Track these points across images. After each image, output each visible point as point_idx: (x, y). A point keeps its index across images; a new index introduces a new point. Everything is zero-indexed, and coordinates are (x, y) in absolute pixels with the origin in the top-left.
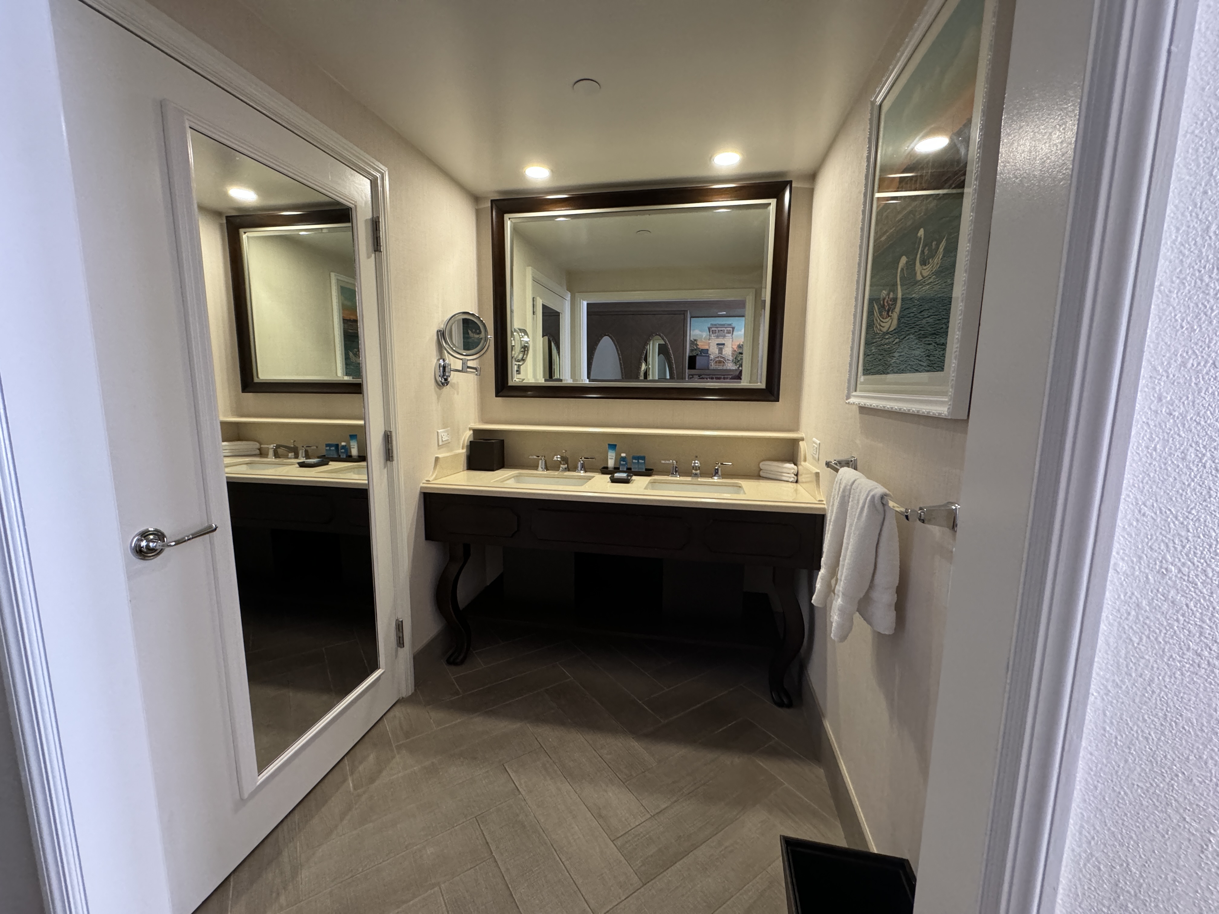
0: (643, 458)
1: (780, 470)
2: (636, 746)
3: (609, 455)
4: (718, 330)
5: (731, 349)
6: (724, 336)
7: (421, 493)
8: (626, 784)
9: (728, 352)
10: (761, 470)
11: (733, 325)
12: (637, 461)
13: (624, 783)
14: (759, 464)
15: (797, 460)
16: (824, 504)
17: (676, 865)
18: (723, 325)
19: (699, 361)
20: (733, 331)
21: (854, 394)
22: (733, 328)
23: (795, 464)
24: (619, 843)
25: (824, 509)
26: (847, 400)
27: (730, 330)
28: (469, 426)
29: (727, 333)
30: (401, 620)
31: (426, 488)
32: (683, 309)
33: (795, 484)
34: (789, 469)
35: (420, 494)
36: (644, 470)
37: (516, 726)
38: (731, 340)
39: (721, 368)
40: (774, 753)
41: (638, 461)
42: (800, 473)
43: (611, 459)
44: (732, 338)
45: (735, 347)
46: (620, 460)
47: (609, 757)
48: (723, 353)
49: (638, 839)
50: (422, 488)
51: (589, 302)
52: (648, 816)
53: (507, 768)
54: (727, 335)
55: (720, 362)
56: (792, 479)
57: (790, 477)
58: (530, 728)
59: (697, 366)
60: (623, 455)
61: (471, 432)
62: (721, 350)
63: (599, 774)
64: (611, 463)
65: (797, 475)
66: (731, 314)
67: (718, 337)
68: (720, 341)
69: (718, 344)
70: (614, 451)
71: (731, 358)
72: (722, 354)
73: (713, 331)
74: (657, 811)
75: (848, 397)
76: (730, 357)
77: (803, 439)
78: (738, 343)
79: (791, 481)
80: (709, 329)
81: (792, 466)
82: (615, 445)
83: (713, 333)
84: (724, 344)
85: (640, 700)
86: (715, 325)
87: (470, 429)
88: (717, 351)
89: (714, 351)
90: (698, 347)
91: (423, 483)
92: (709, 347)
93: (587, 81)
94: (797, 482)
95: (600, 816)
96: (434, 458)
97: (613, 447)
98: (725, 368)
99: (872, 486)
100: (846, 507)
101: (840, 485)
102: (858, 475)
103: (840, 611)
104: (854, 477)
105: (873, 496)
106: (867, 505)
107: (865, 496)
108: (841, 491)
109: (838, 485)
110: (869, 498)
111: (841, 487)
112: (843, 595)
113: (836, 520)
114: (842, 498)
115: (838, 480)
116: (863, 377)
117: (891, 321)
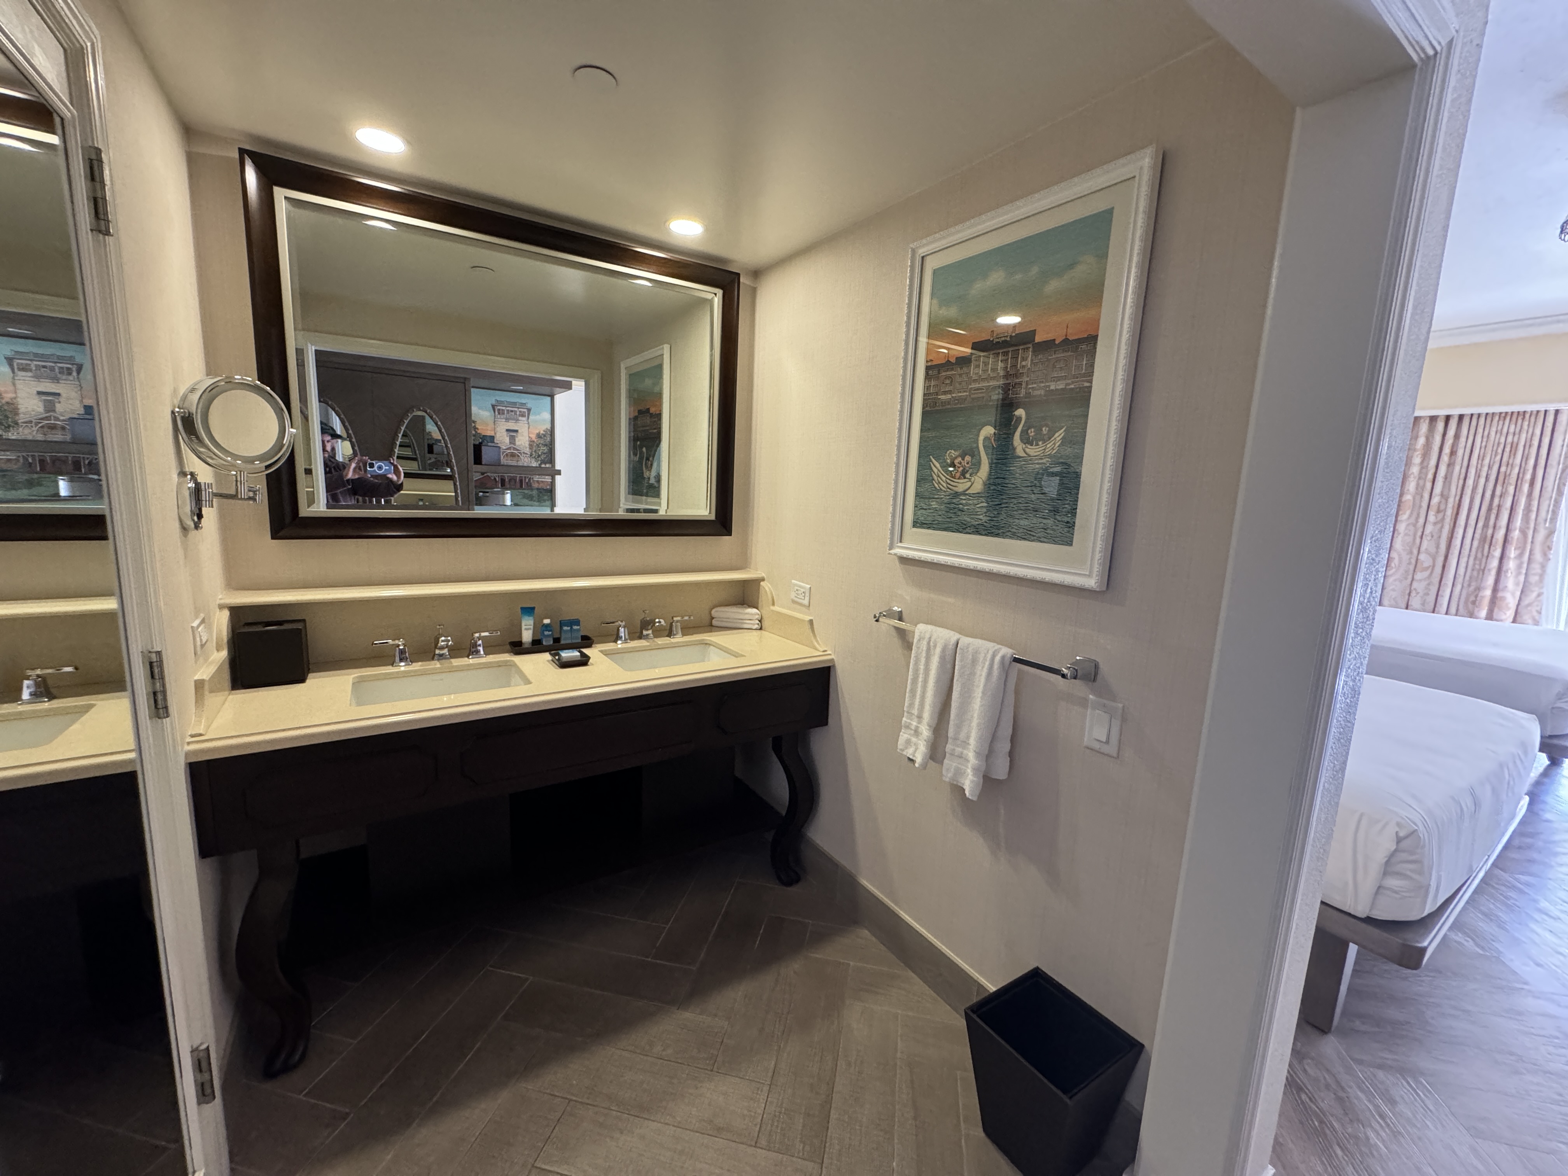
0: (577, 622)
1: (741, 617)
2: (688, 1016)
3: (523, 624)
4: (508, 410)
5: (527, 438)
6: (517, 420)
7: (186, 764)
8: (715, 1069)
9: (523, 441)
10: (713, 618)
11: (529, 406)
12: (569, 628)
13: (712, 1071)
14: (711, 614)
15: (758, 603)
16: (830, 654)
17: (831, 1117)
18: (514, 404)
19: (487, 454)
20: (529, 414)
21: (899, 544)
22: (529, 410)
23: (757, 608)
24: (763, 1142)
25: (832, 660)
26: (890, 550)
27: (524, 412)
28: (219, 602)
29: (520, 415)
30: (204, 1047)
31: (195, 752)
32: (462, 376)
33: (759, 632)
34: (752, 614)
35: (186, 767)
36: (580, 641)
37: (504, 1096)
38: (527, 425)
39: (514, 463)
40: (820, 938)
41: (571, 628)
42: (764, 616)
43: (526, 629)
44: (528, 423)
45: (533, 437)
46: (540, 628)
47: (670, 1051)
48: (517, 443)
49: (778, 1121)
50: (187, 754)
51: (317, 348)
52: (766, 1088)
53: (544, 1167)
54: (520, 418)
55: (513, 455)
56: (756, 626)
57: (754, 624)
58: (530, 1087)
59: (484, 461)
60: (547, 621)
61: (226, 614)
62: (512, 439)
63: (675, 1081)
64: (527, 636)
65: (760, 621)
66: (529, 390)
67: (507, 420)
68: (512, 425)
69: (507, 430)
70: (531, 618)
71: (527, 451)
72: (514, 444)
73: (499, 410)
74: (770, 1074)
75: (891, 547)
76: (528, 449)
77: (763, 580)
78: (538, 432)
79: (754, 627)
80: (493, 406)
81: (754, 611)
82: (533, 608)
83: (499, 414)
84: (516, 431)
85: (647, 957)
86: (500, 403)
87: (221, 607)
88: (507, 440)
89: (503, 439)
90: (479, 432)
91: (189, 743)
92: (495, 434)
93: (599, 70)
94: (761, 629)
95: (719, 1129)
96: (193, 684)
97: (529, 611)
98: (520, 464)
99: (991, 646)
100: (949, 666)
101: (932, 644)
102: (952, 633)
103: (976, 770)
104: (953, 636)
105: (1003, 657)
106: (996, 666)
107: (989, 656)
108: (938, 650)
109: (924, 643)
110: (998, 658)
111: (935, 646)
112: (978, 754)
113: (938, 681)
114: (942, 658)
115: (924, 638)
116: (915, 529)
117: (969, 484)
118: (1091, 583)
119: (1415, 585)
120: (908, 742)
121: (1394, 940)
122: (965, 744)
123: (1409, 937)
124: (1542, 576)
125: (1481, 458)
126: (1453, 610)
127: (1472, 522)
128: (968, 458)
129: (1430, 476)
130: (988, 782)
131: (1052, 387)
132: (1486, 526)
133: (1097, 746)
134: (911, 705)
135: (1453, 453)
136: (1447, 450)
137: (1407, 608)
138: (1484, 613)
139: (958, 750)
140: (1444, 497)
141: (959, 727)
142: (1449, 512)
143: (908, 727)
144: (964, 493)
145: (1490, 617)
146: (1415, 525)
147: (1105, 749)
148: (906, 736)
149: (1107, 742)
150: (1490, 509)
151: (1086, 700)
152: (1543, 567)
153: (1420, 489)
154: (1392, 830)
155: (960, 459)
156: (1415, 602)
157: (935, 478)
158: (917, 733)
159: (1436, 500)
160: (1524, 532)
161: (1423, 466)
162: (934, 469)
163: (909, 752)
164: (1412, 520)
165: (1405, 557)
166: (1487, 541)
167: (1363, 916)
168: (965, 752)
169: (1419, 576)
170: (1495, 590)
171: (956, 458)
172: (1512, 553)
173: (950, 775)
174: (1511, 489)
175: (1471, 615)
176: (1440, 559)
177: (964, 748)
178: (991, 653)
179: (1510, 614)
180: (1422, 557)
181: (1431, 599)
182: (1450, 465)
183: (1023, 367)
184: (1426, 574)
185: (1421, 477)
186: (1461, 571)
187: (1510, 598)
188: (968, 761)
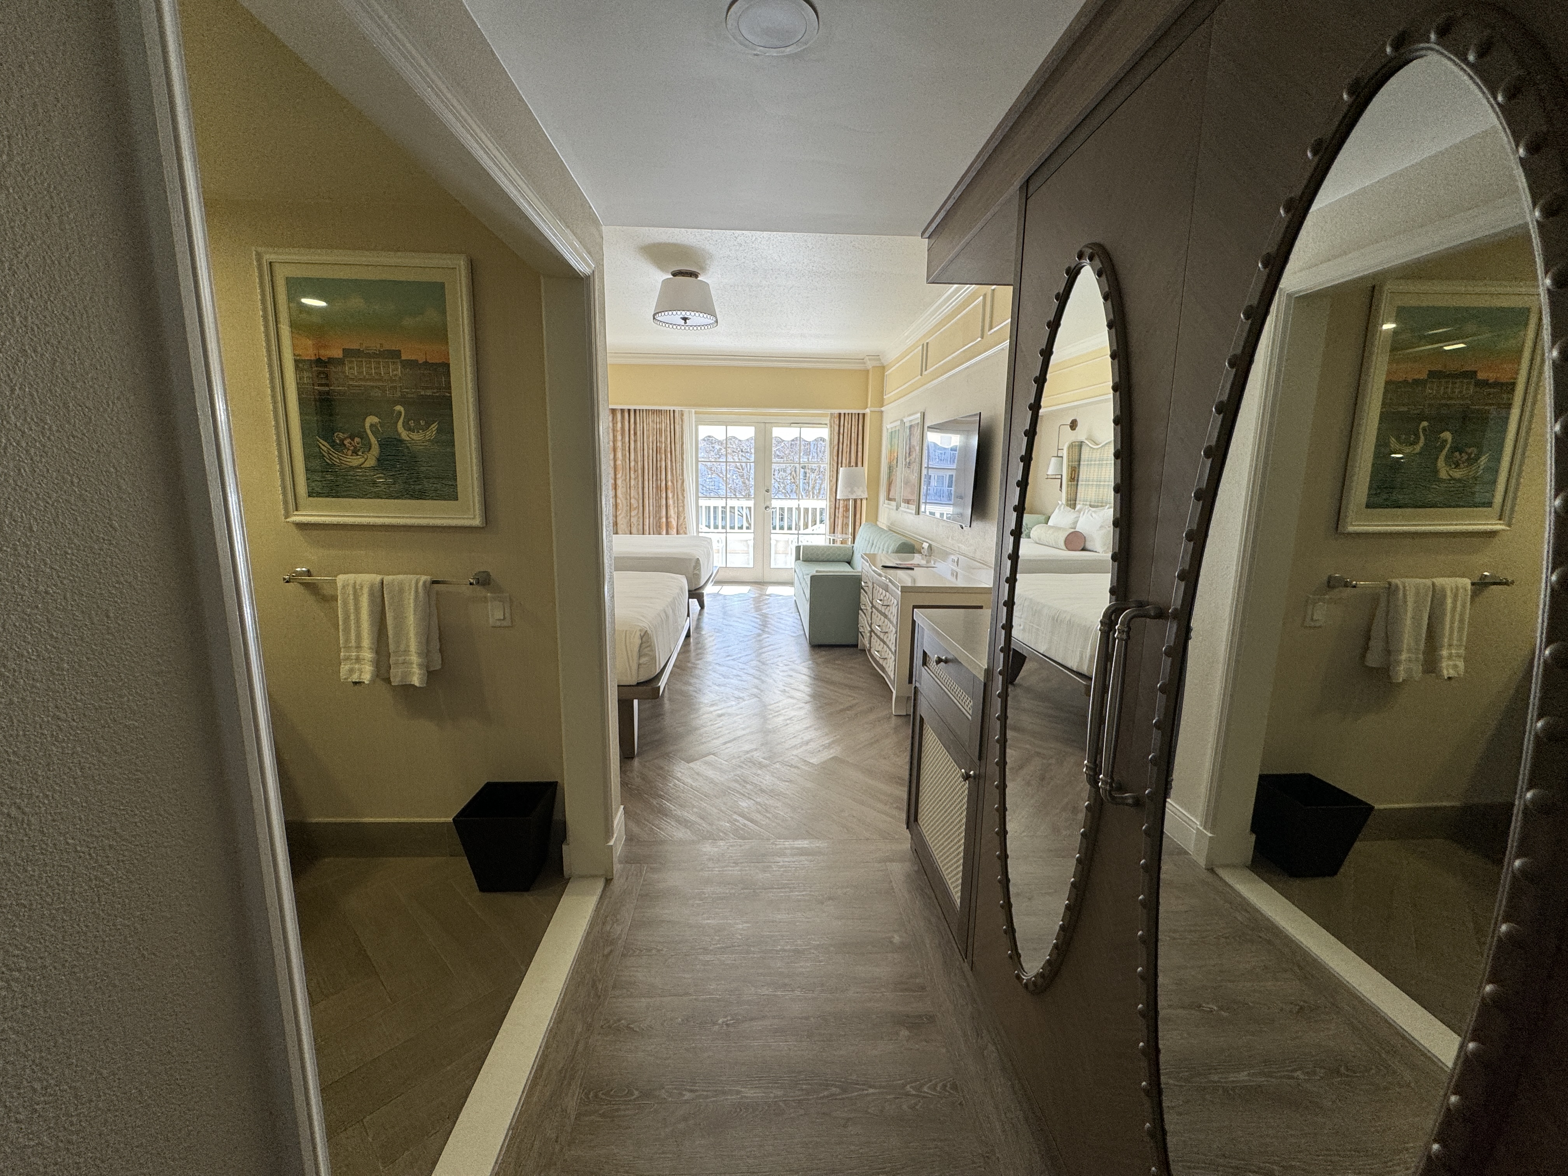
21: (296, 513)
26: (286, 518)
75: (287, 516)
99: (413, 578)
100: (379, 600)
101: (357, 587)
102: (374, 575)
103: (420, 666)
104: (378, 578)
105: (425, 583)
106: (420, 590)
107: (413, 586)
108: (366, 591)
109: (350, 590)
110: (421, 583)
111: (362, 588)
112: (419, 654)
113: (372, 613)
114: (371, 594)
115: (348, 585)
116: (311, 499)
117: (363, 460)
118: (477, 522)
119: (632, 519)
120: (351, 671)
121: (648, 688)
122: (407, 652)
123: (654, 685)
124: (683, 507)
125: (648, 437)
126: (652, 532)
127: (651, 477)
128: (357, 440)
129: (627, 449)
130: (431, 675)
131: (423, 393)
132: (657, 480)
133: (498, 624)
134: (347, 640)
135: (635, 434)
136: (632, 432)
137: (631, 533)
138: (664, 532)
139: (401, 659)
140: (636, 461)
141: (398, 643)
142: (640, 471)
143: (348, 659)
144: (359, 467)
145: (667, 533)
146: (625, 480)
147: (505, 623)
148: (347, 667)
149: (504, 619)
150: (657, 469)
151: (485, 597)
152: (683, 502)
153: (624, 456)
154: (638, 633)
155: (349, 440)
156: (634, 530)
157: (326, 455)
158: (358, 660)
159: (632, 464)
160: (672, 482)
161: (623, 443)
162: (323, 447)
163: (355, 678)
164: (624, 477)
165: (624, 502)
166: (658, 488)
167: (635, 683)
168: (408, 658)
169: (633, 514)
170: (667, 518)
171: (345, 439)
172: (670, 495)
173: (398, 679)
174: (663, 456)
175: (660, 534)
176: (641, 501)
177: (408, 655)
178: (413, 582)
179: (675, 530)
180: (633, 501)
181: (641, 527)
182: (635, 441)
183: (396, 375)
184: (636, 512)
185: (623, 450)
186: (651, 508)
187: (674, 523)
188: (412, 663)
